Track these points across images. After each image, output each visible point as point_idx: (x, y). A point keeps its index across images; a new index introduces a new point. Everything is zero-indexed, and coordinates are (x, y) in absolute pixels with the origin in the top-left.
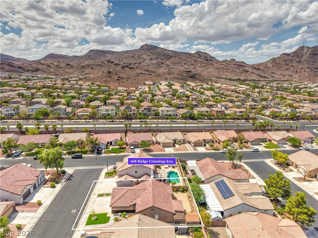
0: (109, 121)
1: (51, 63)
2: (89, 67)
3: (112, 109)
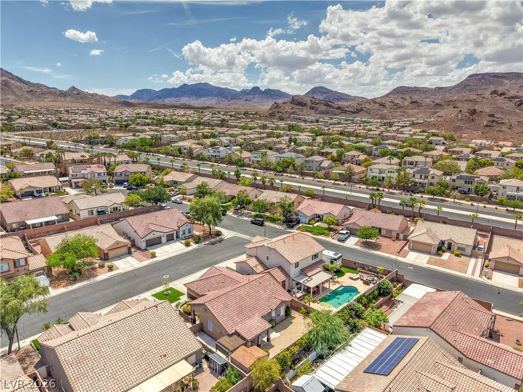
0: (370, 189)
1: (390, 101)
2: (449, 105)
3: (390, 170)
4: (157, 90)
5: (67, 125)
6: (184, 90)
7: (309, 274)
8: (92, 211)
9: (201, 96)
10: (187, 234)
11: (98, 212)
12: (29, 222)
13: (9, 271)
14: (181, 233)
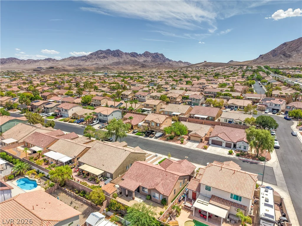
8: (227, 120)
10: (242, 149)
11: (230, 121)
12: (195, 116)
13: (154, 126)
14: (237, 146)
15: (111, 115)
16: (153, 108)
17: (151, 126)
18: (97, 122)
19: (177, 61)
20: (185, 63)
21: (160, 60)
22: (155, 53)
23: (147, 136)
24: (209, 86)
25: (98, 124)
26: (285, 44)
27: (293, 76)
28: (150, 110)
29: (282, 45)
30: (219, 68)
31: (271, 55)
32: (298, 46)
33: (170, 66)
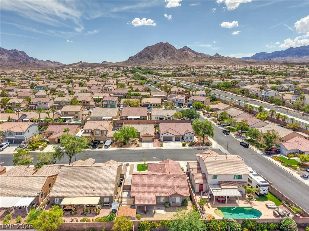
4: (270, 53)
5: (199, 74)
6: (291, 51)
7: (222, 187)
8: (157, 117)
9: (303, 55)
10: (189, 139)
11: (160, 118)
12: (128, 117)
13: (99, 135)
14: (185, 138)
15: (27, 131)
16: (74, 115)
17: (96, 135)
18: (7, 144)
19: (45, 60)
20: (55, 62)
21: (21, 59)
22: (12, 50)
23: (94, 147)
24: (111, 87)
25: (9, 146)
26: (147, 48)
27: (165, 76)
28: (72, 118)
29: (145, 48)
30: (97, 69)
31: (138, 58)
32: (157, 50)
33: (37, 66)
